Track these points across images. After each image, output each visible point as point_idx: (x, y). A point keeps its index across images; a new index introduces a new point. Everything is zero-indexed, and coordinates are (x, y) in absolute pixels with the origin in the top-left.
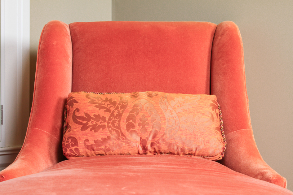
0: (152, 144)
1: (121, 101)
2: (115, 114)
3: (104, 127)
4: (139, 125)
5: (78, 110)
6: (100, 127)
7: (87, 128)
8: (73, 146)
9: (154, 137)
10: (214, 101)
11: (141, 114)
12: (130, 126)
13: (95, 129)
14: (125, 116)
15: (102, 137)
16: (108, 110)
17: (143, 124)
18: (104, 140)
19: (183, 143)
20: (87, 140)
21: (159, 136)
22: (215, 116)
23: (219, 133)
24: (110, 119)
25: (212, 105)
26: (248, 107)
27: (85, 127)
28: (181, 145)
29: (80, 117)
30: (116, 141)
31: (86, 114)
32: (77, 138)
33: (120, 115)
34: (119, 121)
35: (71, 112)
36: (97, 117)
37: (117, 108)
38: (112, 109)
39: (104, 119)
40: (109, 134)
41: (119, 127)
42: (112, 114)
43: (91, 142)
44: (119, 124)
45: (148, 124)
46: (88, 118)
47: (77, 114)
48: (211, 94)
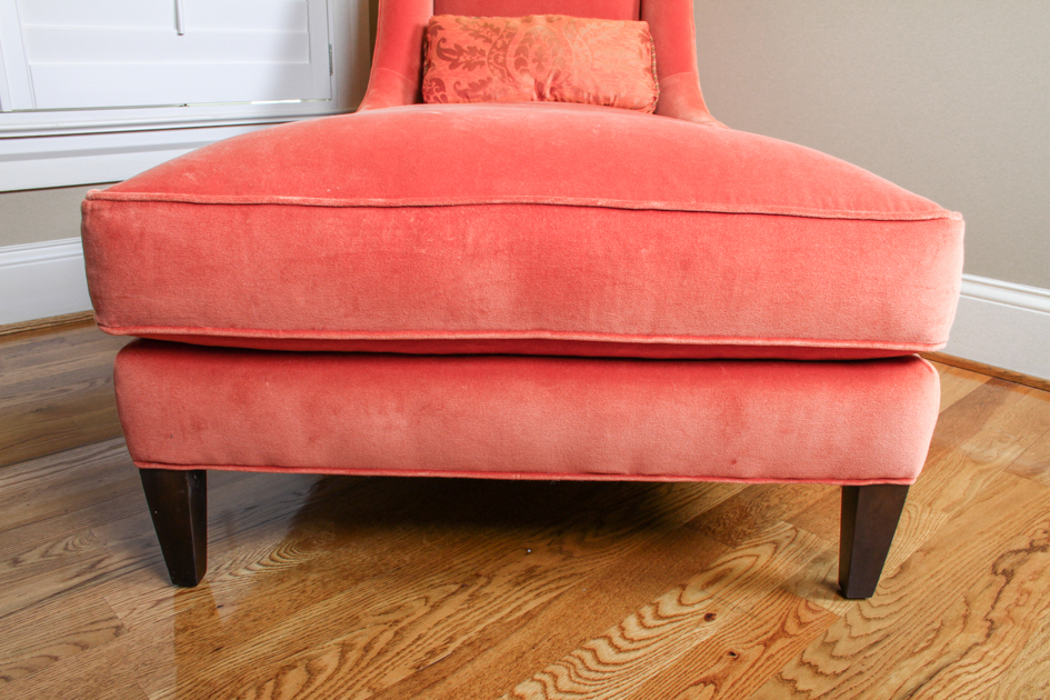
0: (552, 90)
1: (507, 27)
2: (500, 44)
3: (482, 64)
4: (534, 61)
5: (444, 40)
6: (476, 64)
7: (458, 65)
8: (437, 91)
9: (555, 79)
10: (644, 31)
11: (536, 46)
12: (520, 63)
13: (470, 66)
14: (512, 49)
15: (479, 78)
16: (488, 40)
17: (539, 60)
18: (483, 83)
19: (597, 88)
20: (458, 83)
21: (562, 78)
22: (645, 52)
23: (649, 76)
24: (491, 53)
25: (640, 35)
26: (694, 42)
27: (454, 64)
28: (593, 92)
29: (447, 51)
30: (500, 85)
31: (456, 46)
32: (443, 79)
33: (505, 47)
34: (504, 56)
35: (434, 44)
36: (472, 50)
37: (502, 37)
38: (494, 38)
39: (482, 53)
40: (489, 73)
41: (504, 64)
42: (495, 46)
43: (464, 86)
44: (504, 61)
45: (546, 60)
46: (459, 51)
47: (442, 46)
48: (640, 19)
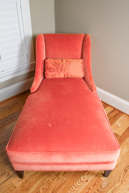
0: (67, 75)
1: (59, 63)
2: (57, 67)
3: (55, 71)
4: (63, 71)
5: (48, 66)
6: (54, 71)
7: (51, 71)
8: (47, 76)
9: (67, 74)
10: (82, 62)
11: (64, 68)
12: (61, 71)
13: (53, 71)
14: (60, 68)
16: (55, 66)
18: (55, 75)
19: (74, 75)
21: (68, 73)
22: (82, 66)
23: (83, 71)
26: (91, 63)
27: (50, 71)
28: (73, 75)
29: (49, 68)
30: (58, 75)
31: (50, 67)
32: (48, 74)
33: (58, 68)
35: (46, 66)
36: (53, 68)
37: (58, 66)
38: (57, 66)
39: (55, 69)
40: (56, 73)
41: (58, 71)
42: (57, 68)
43: (52, 75)
45: (65, 70)
46: (51, 68)
48: (82, 59)
